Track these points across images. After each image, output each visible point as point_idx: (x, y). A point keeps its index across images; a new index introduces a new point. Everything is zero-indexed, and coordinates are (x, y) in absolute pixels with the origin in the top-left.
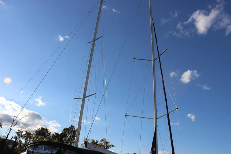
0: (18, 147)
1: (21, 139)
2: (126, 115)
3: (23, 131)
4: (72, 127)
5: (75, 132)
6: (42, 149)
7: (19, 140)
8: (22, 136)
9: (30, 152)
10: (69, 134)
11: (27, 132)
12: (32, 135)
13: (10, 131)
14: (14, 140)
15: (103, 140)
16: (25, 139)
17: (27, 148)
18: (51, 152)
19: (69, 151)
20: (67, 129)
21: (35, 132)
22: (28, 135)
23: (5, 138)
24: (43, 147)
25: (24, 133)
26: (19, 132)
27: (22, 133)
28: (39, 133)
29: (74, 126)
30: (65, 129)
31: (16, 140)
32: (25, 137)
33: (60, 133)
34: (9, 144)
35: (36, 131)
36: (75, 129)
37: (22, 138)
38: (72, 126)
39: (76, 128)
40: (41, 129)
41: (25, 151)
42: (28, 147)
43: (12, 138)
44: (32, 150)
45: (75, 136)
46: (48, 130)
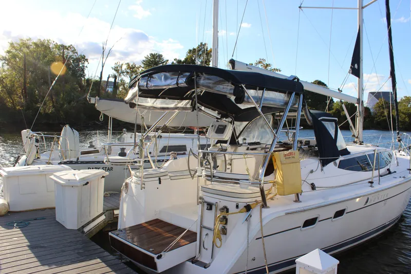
0: (120, 89)
1: (123, 76)
2: (300, 7)
3: (122, 64)
4: (202, 45)
5: (208, 54)
6: (161, 79)
7: (120, 79)
8: (123, 72)
9: (143, 86)
10: (200, 58)
11: (128, 64)
12: (138, 68)
13: (103, 67)
14: (112, 80)
15: (260, 62)
16: (128, 76)
17: (136, 82)
18: (177, 82)
19: (207, 76)
20: (194, 49)
21: (143, 63)
22: (132, 69)
23: (98, 79)
24: (162, 76)
25: (124, 67)
26: (117, 67)
27: (121, 67)
28: (149, 63)
29: (205, 44)
30: (190, 51)
31: (115, 80)
32: (128, 73)
33: (183, 59)
34: (106, 87)
35: (144, 61)
36: (207, 48)
37: (125, 76)
38: (201, 43)
39: (210, 46)
40: (150, 56)
41: (135, 87)
42: (139, 80)
43: (108, 78)
44: (145, 84)
45: (210, 61)
46: (163, 57)
